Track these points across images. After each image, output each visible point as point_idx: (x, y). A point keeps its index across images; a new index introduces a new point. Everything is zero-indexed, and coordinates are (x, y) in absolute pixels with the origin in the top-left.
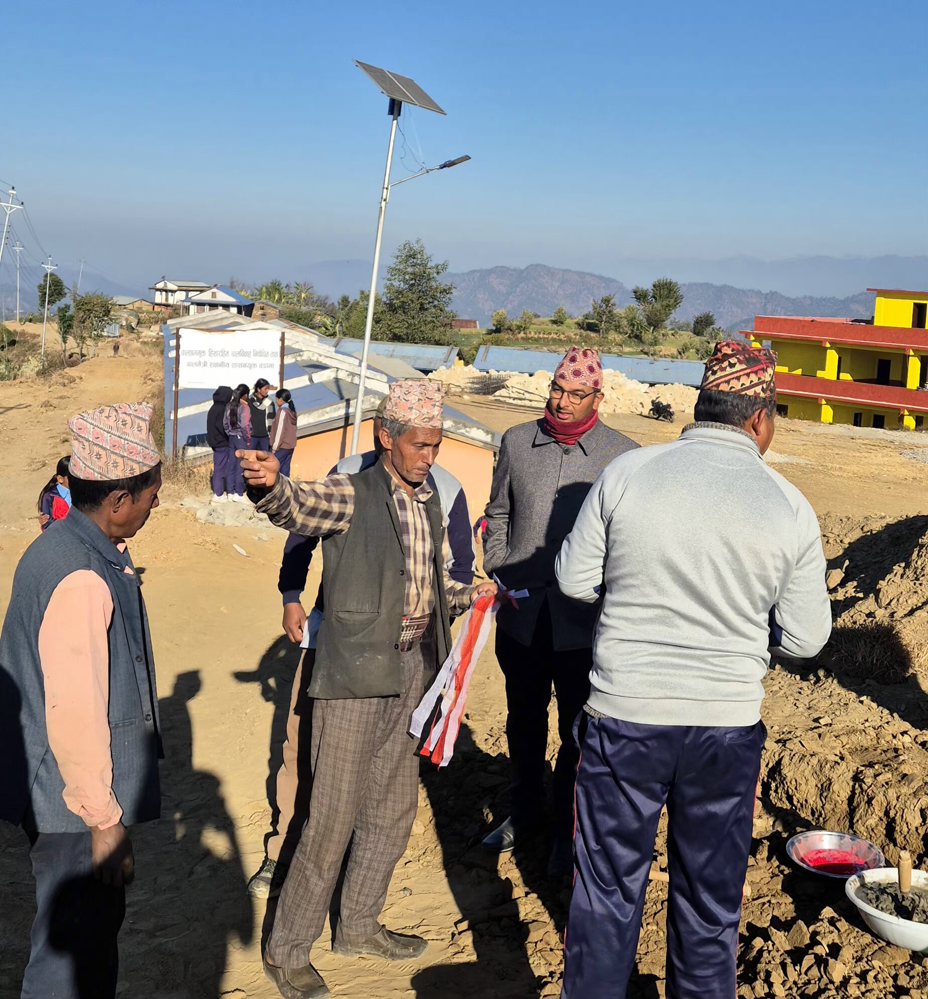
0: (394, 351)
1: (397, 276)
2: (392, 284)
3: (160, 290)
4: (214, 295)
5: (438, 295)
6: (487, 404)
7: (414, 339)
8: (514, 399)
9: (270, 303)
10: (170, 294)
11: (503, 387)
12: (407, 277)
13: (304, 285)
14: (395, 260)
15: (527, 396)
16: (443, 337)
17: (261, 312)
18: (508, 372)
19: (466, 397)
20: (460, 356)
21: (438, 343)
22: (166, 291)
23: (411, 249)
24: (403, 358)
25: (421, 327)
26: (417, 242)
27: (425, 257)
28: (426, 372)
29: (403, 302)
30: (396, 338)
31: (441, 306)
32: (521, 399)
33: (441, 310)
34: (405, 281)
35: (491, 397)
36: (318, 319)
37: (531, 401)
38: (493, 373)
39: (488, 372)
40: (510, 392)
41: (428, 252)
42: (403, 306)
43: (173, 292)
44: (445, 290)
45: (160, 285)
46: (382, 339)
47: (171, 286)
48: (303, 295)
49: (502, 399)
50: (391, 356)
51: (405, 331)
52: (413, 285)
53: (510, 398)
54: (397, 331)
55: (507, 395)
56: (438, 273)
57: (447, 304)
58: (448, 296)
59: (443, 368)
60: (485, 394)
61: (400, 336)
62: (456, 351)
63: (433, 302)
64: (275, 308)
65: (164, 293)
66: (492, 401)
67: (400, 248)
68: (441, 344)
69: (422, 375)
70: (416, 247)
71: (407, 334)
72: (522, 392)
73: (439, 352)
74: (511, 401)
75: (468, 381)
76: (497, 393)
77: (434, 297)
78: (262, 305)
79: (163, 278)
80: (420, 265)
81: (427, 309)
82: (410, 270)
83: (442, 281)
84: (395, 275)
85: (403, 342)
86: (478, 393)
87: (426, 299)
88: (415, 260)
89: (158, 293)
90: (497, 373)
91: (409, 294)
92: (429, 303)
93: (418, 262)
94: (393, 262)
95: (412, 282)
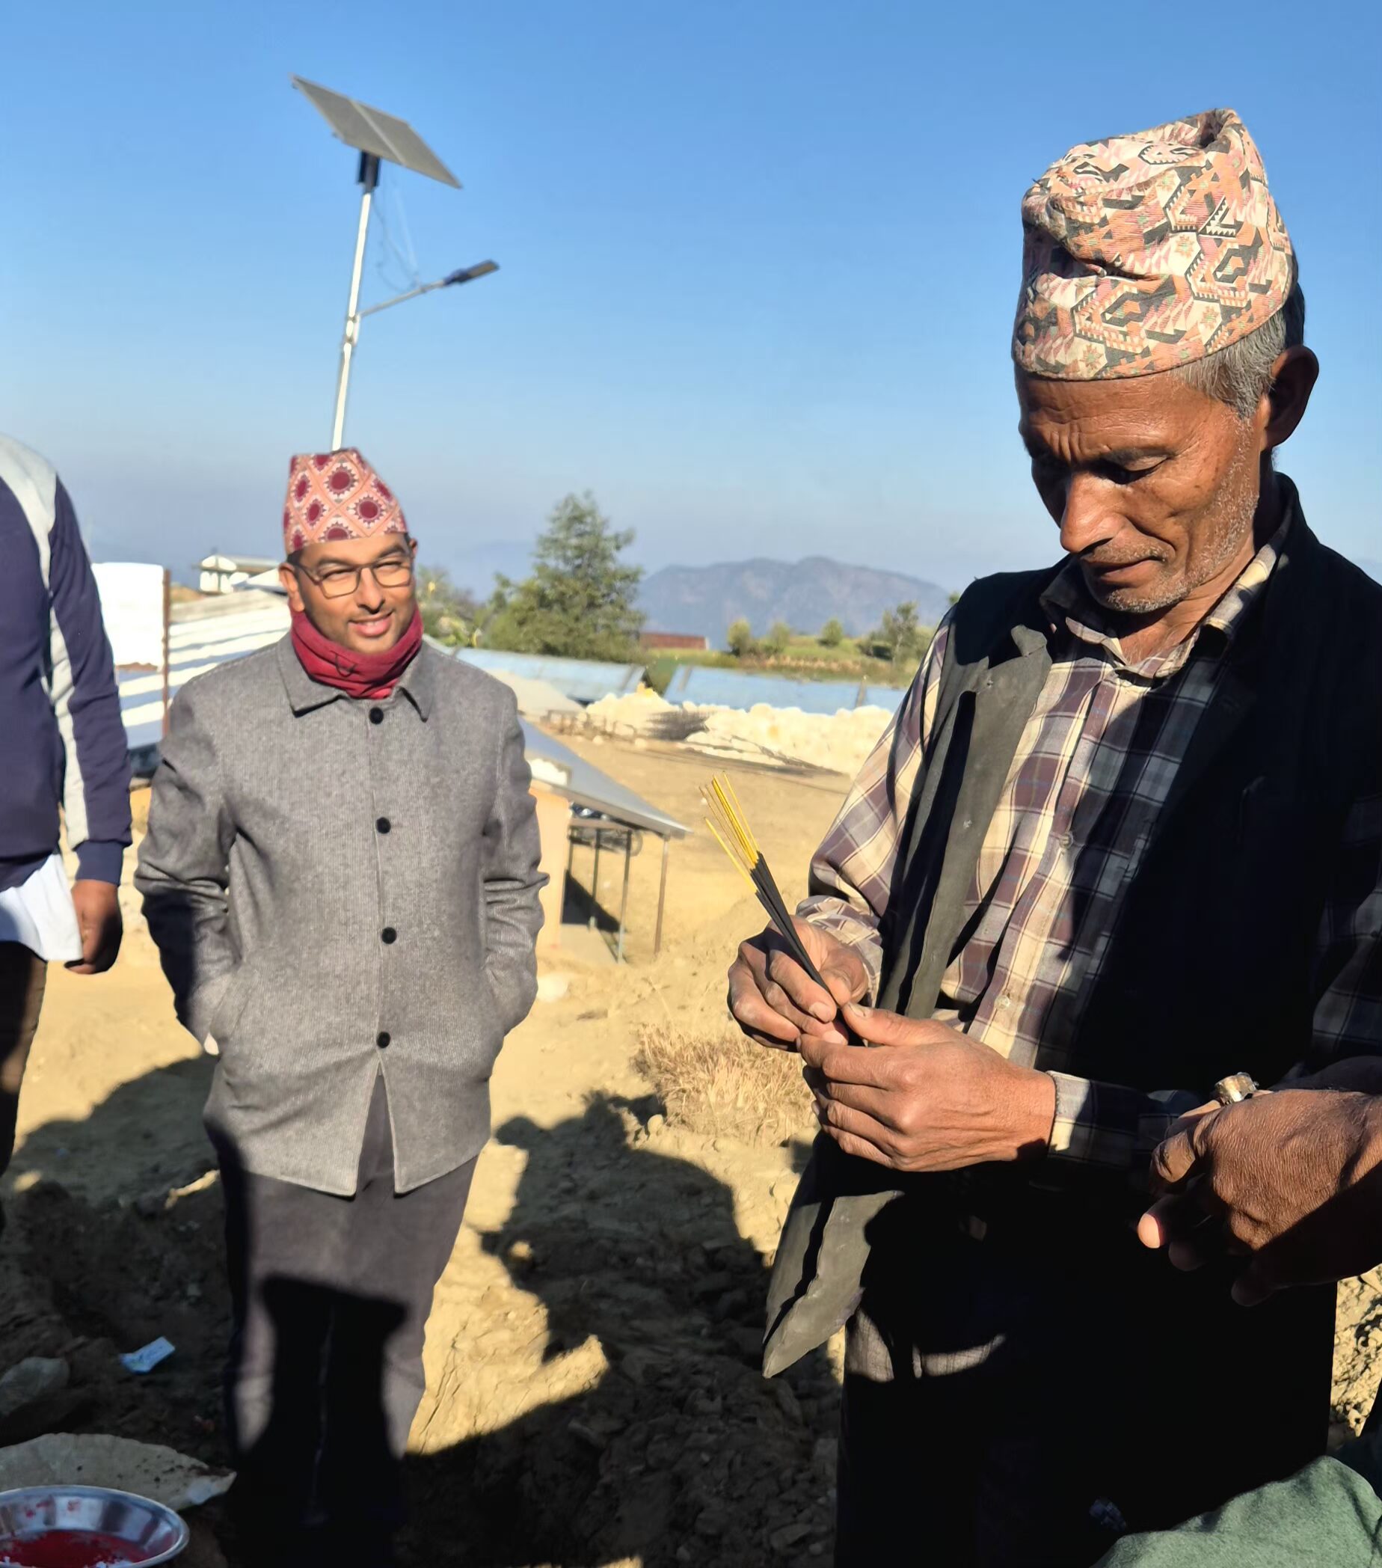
0: (541, 669)
1: (552, 551)
2: (544, 565)
3: (211, 570)
5: (618, 584)
6: (671, 756)
7: (577, 653)
8: (715, 748)
10: (224, 577)
11: (702, 729)
12: (569, 553)
14: (550, 526)
15: (736, 744)
16: (623, 651)
18: (713, 706)
19: (641, 743)
20: (648, 682)
21: (617, 660)
22: (220, 572)
23: (576, 507)
24: (556, 681)
25: (588, 634)
26: (587, 495)
27: (599, 520)
28: (585, 703)
29: (563, 594)
30: (550, 650)
31: (622, 602)
32: (726, 748)
33: (622, 608)
34: (566, 560)
35: (680, 746)
36: (446, 622)
37: (741, 751)
38: (690, 707)
39: (682, 706)
40: (711, 737)
41: (603, 512)
42: (562, 600)
43: (229, 573)
44: (628, 577)
45: (209, 562)
46: (526, 652)
47: (226, 564)
48: (432, 586)
49: (697, 748)
50: (540, 677)
51: (564, 639)
52: (579, 567)
53: (708, 745)
54: (549, 639)
55: (706, 742)
56: (618, 548)
57: (631, 599)
58: (634, 585)
59: (611, 697)
60: (671, 739)
61: (555, 646)
62: (640, 673)
63: (608, 595)
65: (215, 575)
66: (678, 751)
67: (560, 505)
68: (619, 662)
69: (578, 707)
70: (584, 504)
71: (565, 645)
72: (729, 737)
73: (613, 673)
74: (710, 751)
75: (648, 718)
76: (691, 738)
77: (611, 587)
79: (214, 552)
80: (589, 534)
81: (600, 606)
82: (574, 541)
83: (625, 558)
84: (550, 549)
85: (558, 656)
86: (662, 738)
87: (598, 589)
88: (582, 527)
89: (205, 575)
90: (694, 707)
91: (572, 582)
92: (603, 596)
93: (588, 529)
94: (545, 528)
95: (578, 562)
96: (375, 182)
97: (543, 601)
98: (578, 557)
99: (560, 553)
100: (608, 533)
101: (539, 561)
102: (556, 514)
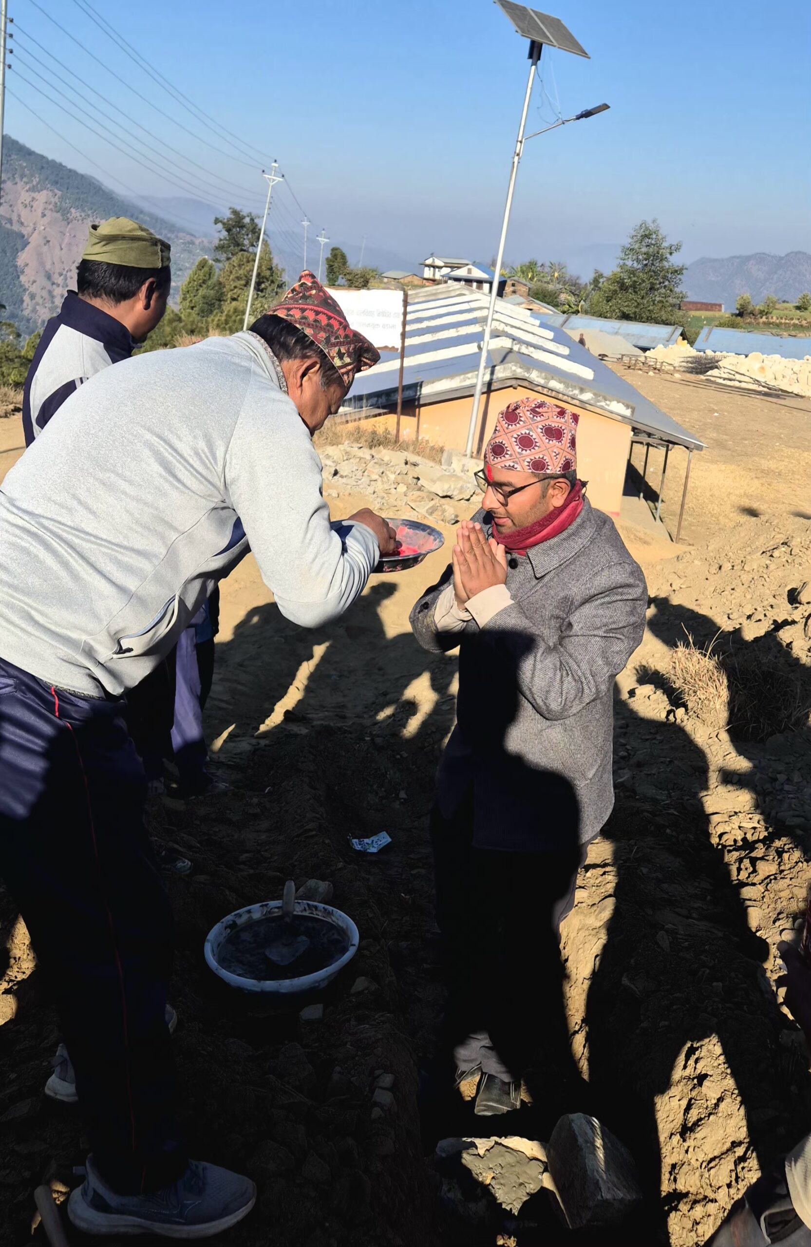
0: (619, 329)
1: (630, 256)
2: (624, 264)
3: (429, 266)
4: (469, 271)
5: (670, 276)
6: (696, 384)
7: (642, 318)
8: (725, 379)
9: (523, 281)
10: (437, 270)
11: (717, 367)
12: (640, 257)
13: (559, 265)
14: (630, 240)
15: (738, 377)
16: (670, 317)
17: (512, 289)
18: (724, 353)
19: (677, 376)
20: (684, 336)
21: (666, 323)
22: (434, 267)
23: (647, 228)
24: (627, 336)
25: (649, 306)
26: (654, 221)
27: (660, 237)
28: (645, 349)
29: (635, 282)
30: (625, 317)
31: (671, 287)
32: (730, 380)
33: (671, 291)
34: (638, 261)
35: (702, 377)
36: (563, 297)
37: (740, 382)
38: (709, 353)
39: (705, 353)
40: (722, 372)
41: (663, 232)
42: (634, 285)
43: (440, 268)
44: (676, 271)
45: (429, 262)
46: (610, 318)
47: (438, 263)
48: (556, 274)
49: (712, 379)
50: (616, 333)
51: (634, 310)
52: (646, 265)
53: (720, 378)
54: (625, 310)
55: (719, 375)
56: (671, 254)
57: (677, 284)
58: (679, 276)
59: (660, 346)
60: (697, 373)
61: (629, 314)
62: (680, 330)
63: (663, 283)
64: (526, 285)
65: (432, 269)
66: (702, 381)
67: (637, 228)
68: (667, 324)
69: (640, 352)
70: (652, 227)
71: (635, 313)
72: (733, 373)
73: (663, 331)
74: (721, 381)
75: (682, 360)
76: (709, 373)
77: (665, 278)
78: (513, 282)
79: (432, 255)
80: (654, 245)
81: (658, 289)
82: (644, 250)
83: (675, 260)
84: (629, 254)
85: (631, 320)
86: (691, 372)
87: (657, 279)
88: (650, 240)
89: (427, 269)
90: (713, 354)
91: (641, 274)
92: (660, 283)
93: (653, 242)
94: (627, 242)
95: (645, 262)
96: (539, 59)
97: (623, 287)
98: (646, 260)
99: (634, 257)
100: (665, 244)
101: (622, 262)
102: (634, 233)
